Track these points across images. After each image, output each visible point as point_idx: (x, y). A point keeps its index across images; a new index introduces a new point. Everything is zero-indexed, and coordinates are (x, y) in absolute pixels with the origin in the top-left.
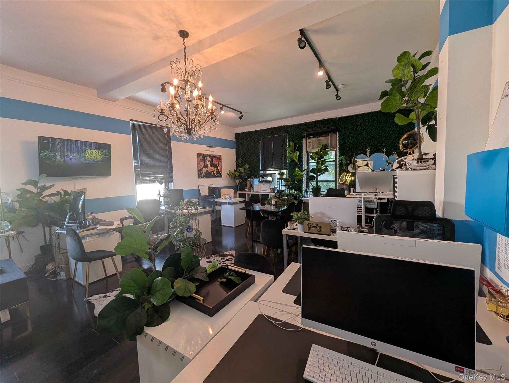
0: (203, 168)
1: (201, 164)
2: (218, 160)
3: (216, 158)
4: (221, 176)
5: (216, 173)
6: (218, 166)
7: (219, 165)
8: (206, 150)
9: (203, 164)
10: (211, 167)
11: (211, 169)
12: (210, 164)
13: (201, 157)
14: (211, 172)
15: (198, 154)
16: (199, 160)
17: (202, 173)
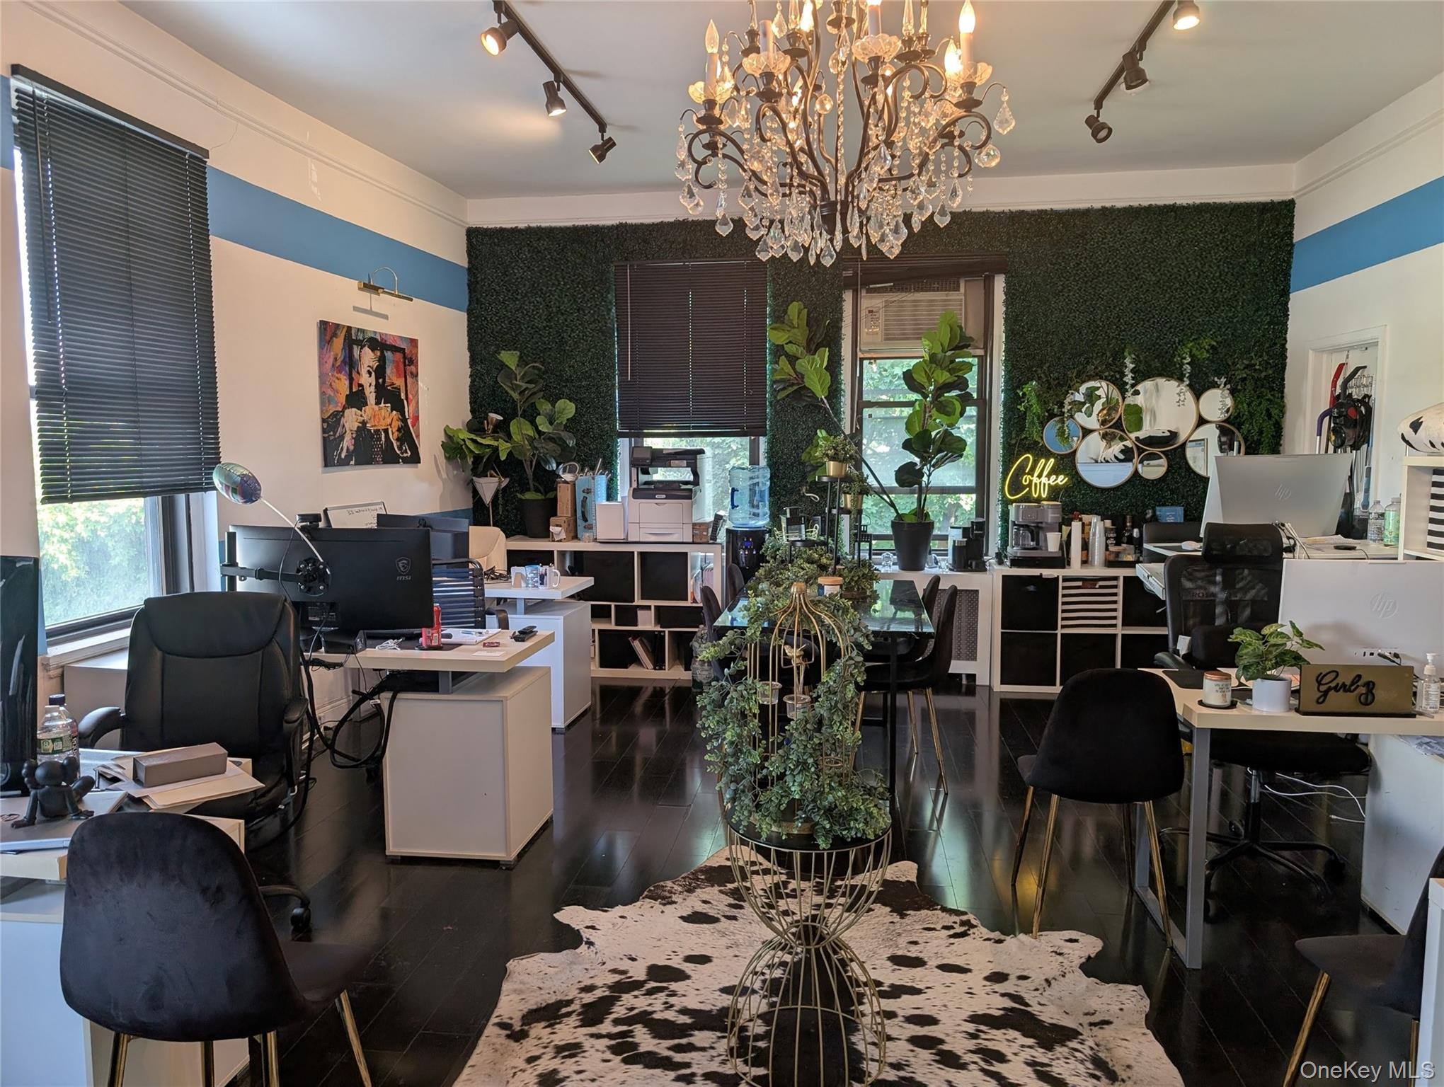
0: (344, 408)
1: (336, 384)
2: (405, 365)
3: (399, 356)
4: (415, 459)
5: (398, 440)
6: (407, 398)
7: (410, 396)
8: (356, 309)
9: (347, 383)
10: (378, 403)
11: (379, 416)
12: (373, 389)
13: (339, 343)
14: (377, 431)
15: (323, 325)
16: (331, 361)
17: (342, 437)
